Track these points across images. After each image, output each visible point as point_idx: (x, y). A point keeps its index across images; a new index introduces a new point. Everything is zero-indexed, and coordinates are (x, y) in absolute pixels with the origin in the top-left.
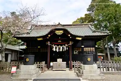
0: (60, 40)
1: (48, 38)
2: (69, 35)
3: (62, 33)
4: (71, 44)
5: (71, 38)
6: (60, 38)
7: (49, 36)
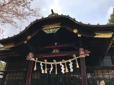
0: (56, 49)
1: (26, 42)
2: (75, 31)
3: (57, 30)
4: (84, 56)
5: (79, 35)
6: (56, 44)
7: (29, 37)
